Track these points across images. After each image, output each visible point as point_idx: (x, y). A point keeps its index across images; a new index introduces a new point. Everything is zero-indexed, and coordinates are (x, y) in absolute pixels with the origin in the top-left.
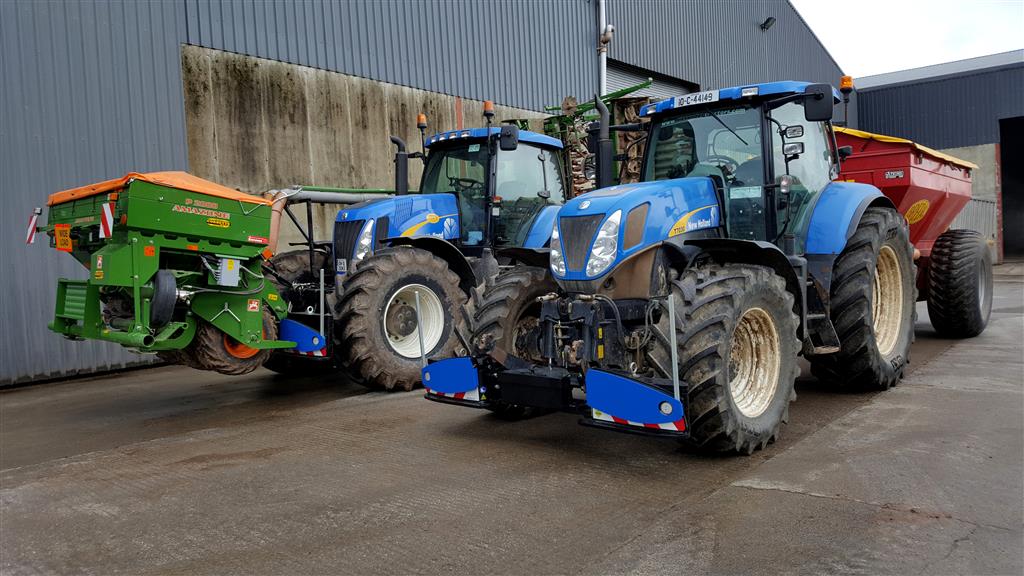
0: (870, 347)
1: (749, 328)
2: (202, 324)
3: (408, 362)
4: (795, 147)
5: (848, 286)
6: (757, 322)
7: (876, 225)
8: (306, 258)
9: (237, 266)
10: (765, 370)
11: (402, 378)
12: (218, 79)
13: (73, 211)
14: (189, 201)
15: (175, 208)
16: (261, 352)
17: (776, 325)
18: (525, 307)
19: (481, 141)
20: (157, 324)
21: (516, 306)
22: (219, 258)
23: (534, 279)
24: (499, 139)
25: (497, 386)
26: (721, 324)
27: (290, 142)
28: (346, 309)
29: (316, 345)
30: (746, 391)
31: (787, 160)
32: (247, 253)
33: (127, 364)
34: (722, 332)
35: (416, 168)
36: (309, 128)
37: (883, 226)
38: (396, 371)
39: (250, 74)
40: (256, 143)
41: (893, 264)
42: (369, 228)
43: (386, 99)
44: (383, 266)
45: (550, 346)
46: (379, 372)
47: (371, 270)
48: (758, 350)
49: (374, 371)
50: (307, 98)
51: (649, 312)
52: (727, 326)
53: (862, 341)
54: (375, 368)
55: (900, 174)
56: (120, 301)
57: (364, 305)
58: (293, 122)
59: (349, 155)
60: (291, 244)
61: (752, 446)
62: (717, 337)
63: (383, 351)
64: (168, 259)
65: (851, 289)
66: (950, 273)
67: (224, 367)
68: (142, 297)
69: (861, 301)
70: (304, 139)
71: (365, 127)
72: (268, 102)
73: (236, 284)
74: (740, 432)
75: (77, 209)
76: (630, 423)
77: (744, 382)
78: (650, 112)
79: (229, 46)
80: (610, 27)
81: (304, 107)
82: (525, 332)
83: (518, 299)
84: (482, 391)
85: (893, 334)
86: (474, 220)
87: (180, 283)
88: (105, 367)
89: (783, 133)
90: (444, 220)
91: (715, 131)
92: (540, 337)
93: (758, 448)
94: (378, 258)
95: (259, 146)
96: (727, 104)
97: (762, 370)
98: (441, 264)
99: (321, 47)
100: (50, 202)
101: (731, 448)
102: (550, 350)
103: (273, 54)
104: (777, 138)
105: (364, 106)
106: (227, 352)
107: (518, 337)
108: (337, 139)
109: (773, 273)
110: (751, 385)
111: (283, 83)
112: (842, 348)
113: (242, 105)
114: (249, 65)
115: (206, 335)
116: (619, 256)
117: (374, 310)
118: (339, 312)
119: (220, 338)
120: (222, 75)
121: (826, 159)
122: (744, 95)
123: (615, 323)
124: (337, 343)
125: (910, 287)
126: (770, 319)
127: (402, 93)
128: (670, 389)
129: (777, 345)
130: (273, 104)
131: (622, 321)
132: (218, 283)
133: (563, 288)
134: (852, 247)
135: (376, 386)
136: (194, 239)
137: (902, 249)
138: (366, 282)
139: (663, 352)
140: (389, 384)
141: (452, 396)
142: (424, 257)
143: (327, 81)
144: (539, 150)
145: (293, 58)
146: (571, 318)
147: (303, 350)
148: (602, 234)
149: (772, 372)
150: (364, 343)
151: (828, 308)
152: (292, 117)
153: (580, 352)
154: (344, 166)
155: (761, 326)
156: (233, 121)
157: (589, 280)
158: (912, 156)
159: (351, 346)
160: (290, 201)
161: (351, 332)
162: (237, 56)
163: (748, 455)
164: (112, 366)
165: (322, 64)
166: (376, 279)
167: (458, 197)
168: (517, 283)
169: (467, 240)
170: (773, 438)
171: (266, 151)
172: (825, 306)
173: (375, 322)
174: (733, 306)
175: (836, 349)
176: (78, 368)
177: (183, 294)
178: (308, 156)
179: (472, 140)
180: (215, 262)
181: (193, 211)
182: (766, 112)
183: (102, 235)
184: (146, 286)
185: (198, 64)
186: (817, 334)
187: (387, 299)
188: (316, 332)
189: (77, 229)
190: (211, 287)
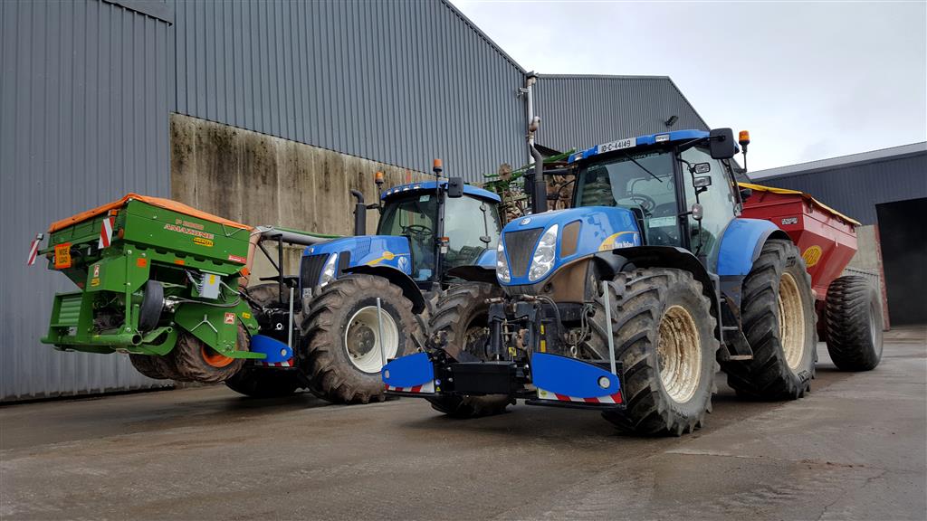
0: (779, 358)
1: (673, 327)
2: (183, 334)
3: (366, 376)
4: (704, 181)
5: (757, 303)
6: (680, 321)
7: (777, 252)
8: (276, 290)
9: (218, 281)
10: (689, 365)
11: (360, 391)
12: (201, 143)
13: (73, 234)
14: (178, 221)
15: (166, 227)
16: (235, 360)
17: (695, 323)
18: (473, 317)
19: (431, 192)
20: (144, 327)
21: (466, 314)
22: (202, 273)
23: (481, 291)
24: (446, 190)
25: (450, 379)
26: (648, 313)
27: (261, 200)
28: (312, 325)
29: (284, 356)
30: (673, 383)
31: (697, 193)
32: (227, 270)
33: (105, 390)
34: (650, 320)
35: (373, 217)
36: (279, 190)
37: (782, 254)
38: (355, 384)
39: (229, 140)
40: (231, 199)
41: (793, 291)
42: (333, 260)
43: (347, 167)
44: (345, 288)
45: (498, 344)
46: (340, 383)
47: (335, 292)
48: (681, 347)
49: (335, 383)
50: (278, 164)
51: (584, 314)
52: (655, 315)
53: (772, 352)
54: (336, 381)
55: (795, 221)
56: (109, 317)
57: (328, 322)
58: (264, 183)
59: (313, 213)
60: (262, 279)
61: (681, 428)
62: (646, 324)
63: (344, 365)
64: (158, 272)
65: (758, 306)
66: (844, 312)
67: (200, 374)
68: (132, 304)
69: (767, 315)
70: (273, 198)
71: (327, 190)
72: (244, 165)
73: (215, 297)
74: (670, 413)
75: (76, 231)
76: (573, 399)
77: (671, 375)
78: (577, 159)
79: (212, 116)
80: (537, 118)
81: (275, 171)
82: (473, 339)
83: (468, 307)
84: (437, 383)
85: (798, 352)
86: (424, 261)
87: (167, 293)
88: (86, 391)
89: (692, 171)
90: (398, 258)
91: (633, 180)
92: (487, 344)
93: (686, 431)
94: (342, 282)
95: (235, 202)
96: (643, 149)
97: (686, 365)
98: (397, 290)
99: (291, 122)
100: (51, 230)
101: (662, 427)
102: (497, 348)
103: (249, 125)
104: (687, 174)
105: (327, 173)
106: (203, 360)
107: (467, 344)
108: (303, 200)
109: (692, 276)
110: (677, 377)
111: (257, 150)
112: (755, 357)
113: (221, 166)
114: (229, 134)
115: (186, 344)
116: (557, 262)
117: (337, 327)
118: (305, 329)
119: (198, 347)
120: (204, 140)
121: (730, 200)
122: (657, 141)
123: (555, 321)
124: (302, 357)
125: (810, 312)
126: (690, 318)
127: (360, 163)
128: (607, 366)
129: (698, 342)
130: (248, 166)
131: (562, 322)
132: (200, 295)
133: (508, 293)
134: (757, 270)
135: (336, 398)
136: (181, 254)
137: (801, 277)
138: (330, 301)
139: (599, 341)
140: (349, 396)
141: (409, 390)
142: (382, 283)
143: (296, 150)
144: (481, 202)
145: (267, 130)
146: (516, 316)
147: (271, 363)
148: (542, 244)
149: (695, 366)
150: (327, 357)
151: (740, 322)
152: (264, 179)
153: (526, 339)
154: (309, 222)
155: (683, 325)
156: (212, 179)
157: (531, 285)
158: (804, 207)
159: (315, 360)
160: (264, 237)
161: (317, 345)
162: (218, 125)
163: (677, 436)
164: (92, 390)
165: (292, 136)
166: (339, 300)
167: (410, 240)
168: (466, 293)
169: (418, 277)
170: (698, 425)
171: (240, 206)
172: (738, 320)
173: (337, 337)
174: (658, 299)
175: (750, 357)
176: (61, 390)
177: (169, 303)
178: (277, 212)
179: (423, 192)
180: (198, 275)
181: (182, 230)
182: (677, 154)
183: (101, 246)
184: (137, 294)
185: (184, 130)
186: (732, 345)
187: (348, 318)
188: (284, 344)
189: (77, 246)
190: (195, 299)
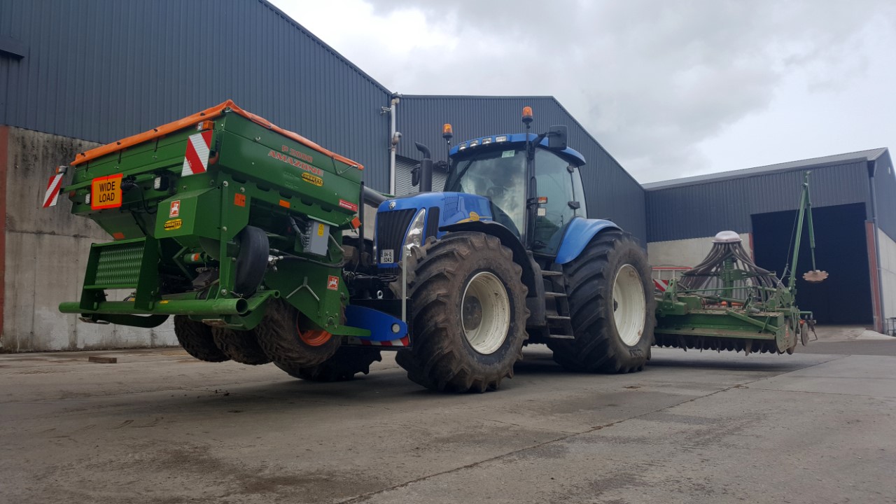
9: (326, 232)
14: (285, 148)
15: (271, 153)
22: (309, 220)
28: (424, 295)
29: (396, 333)
32: (336, 219)
39: (74, 151)
44: (460, 249)
47: (449, 253)
54: (455, 364)
68: (229, 255)
73: (324, 253)
75: (124, 160)
80: (398, 134)
114: (74, 145)
120: (51, 151)
132: (306, 250)
136: (287, 194)
142: (494, 243)
150: (446, 334)
161: (434, 321)
162: (65, 138)
177: (270, 258)
180: (305, 223)
181: (288, 161)
183: (186, 172)
187: (464, 286)
188: (395, 319)
189: (132, 178)
190: (297, 254)
